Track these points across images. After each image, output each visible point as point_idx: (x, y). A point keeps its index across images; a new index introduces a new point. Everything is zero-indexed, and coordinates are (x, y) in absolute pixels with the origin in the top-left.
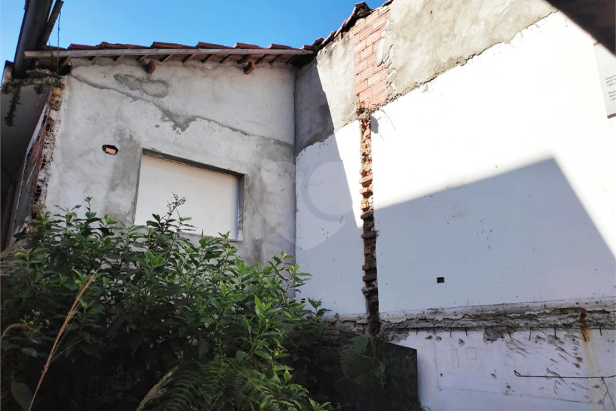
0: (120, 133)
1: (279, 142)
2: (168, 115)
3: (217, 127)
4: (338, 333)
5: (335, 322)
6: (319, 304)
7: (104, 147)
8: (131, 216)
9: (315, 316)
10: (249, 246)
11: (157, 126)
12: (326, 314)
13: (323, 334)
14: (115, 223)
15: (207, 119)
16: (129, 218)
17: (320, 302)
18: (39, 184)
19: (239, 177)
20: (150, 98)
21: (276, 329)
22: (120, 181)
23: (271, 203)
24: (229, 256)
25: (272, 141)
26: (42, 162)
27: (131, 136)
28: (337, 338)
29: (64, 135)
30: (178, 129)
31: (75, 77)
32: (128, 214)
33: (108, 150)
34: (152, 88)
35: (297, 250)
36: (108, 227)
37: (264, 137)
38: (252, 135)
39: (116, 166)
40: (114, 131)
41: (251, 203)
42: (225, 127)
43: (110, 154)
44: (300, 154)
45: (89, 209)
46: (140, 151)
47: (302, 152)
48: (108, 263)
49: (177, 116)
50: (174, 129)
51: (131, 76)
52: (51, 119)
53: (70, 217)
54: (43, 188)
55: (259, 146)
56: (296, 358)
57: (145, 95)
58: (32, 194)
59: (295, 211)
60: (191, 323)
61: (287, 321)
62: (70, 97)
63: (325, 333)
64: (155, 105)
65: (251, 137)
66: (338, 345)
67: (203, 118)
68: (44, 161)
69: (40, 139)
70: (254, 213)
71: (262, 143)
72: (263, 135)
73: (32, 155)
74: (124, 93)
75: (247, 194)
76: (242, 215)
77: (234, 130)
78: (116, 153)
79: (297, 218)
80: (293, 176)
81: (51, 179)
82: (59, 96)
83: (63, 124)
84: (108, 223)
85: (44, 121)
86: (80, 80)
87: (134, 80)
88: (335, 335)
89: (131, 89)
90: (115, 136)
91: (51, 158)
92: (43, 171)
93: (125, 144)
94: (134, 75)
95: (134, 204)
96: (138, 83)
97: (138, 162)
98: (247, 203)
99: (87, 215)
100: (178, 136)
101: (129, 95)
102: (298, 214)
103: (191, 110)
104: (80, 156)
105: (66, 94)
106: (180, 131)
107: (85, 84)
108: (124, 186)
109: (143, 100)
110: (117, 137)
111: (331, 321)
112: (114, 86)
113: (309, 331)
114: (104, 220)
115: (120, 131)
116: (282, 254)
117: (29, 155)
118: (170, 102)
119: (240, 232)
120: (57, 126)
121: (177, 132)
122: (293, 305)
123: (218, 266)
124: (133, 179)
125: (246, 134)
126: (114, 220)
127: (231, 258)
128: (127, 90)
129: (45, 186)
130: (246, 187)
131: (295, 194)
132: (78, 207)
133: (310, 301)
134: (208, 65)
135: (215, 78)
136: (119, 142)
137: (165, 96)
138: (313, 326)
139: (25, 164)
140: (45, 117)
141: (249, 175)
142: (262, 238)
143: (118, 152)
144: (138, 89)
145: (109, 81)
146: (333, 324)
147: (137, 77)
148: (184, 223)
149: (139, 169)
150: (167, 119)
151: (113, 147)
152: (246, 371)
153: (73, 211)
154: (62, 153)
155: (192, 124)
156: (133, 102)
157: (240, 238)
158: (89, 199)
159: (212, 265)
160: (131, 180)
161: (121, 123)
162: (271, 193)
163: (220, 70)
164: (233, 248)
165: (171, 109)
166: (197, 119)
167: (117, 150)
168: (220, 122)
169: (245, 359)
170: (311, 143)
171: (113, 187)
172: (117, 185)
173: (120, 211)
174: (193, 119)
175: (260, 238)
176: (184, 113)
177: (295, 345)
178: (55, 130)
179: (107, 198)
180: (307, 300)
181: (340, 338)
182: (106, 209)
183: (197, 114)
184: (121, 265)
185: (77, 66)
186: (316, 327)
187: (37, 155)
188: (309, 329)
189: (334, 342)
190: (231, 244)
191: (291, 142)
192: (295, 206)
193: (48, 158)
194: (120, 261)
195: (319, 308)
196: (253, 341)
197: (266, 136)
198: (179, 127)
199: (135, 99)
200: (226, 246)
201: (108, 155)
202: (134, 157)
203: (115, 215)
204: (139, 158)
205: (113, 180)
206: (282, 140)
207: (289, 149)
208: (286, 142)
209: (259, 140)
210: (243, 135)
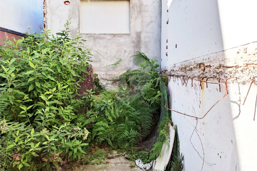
16: (78, 31)
18: (44, 23)
22: (72, 16)
32: (77, 29)
33: (66, 3)
39: (70, 10)
54: (46, 24)
78: (69, 4)
81: (48, 20)
92: (44, 18)
95: (79, 24)
97: (78, 5)
104: (56, 9)
108: (74, 17)
149: (79, 9)
154: (50, 9)
160: (76, 14)
167: (69, 2)
172: (71, 18)
173: (74, 28)
175: (139, 31)
193: (45, 13)
201: (66, 5)
202: (76, 3)
203: (72, 30)
204: (78, 4)
205: (69, 16)
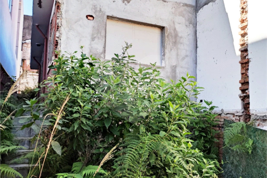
0: (95, 7)
1: (186, 5)
4: (223, 120)
5: (221, 114)
6: (211, 103)
7: (87, 16)
8: (103, 54)
9: (208, 110)
10: (168, 69)
11: (114, 2)
12: (215, 109)
13: (213, 120)
14: (96, 59)
16: (102, 56)
17: (211, 102)
18: (57, 39)
19: (162, 28)
21: (183, 120)
22: (96, 35)
23: (181, 43)
24: (156, 77)
25: (182, 4)
26: (57, 27)
27: (100, 8)
28: (222, 123)
29: (66, 11)
32: (102, 53)
33: (89, 18)
35: (198, 71)
36: (92, 62)
37: (176, 2)
38: (169, 2)
39: (93, 27)
40: (91, 6)
41: (169, 44)
43: (90, 20)
44: (199, 11)
45: (82, 53)
46: (105, 17)
47: (201, 10)
48: (94, 81)
50: (124, 2)
52: (58, 2)
53: (73, 58)
54: (59, 41)
55: (174, 9)
56: (197, 133)
58: (54, 45)
59: (197, 47)
60: (135, 115)
61: (189, 115)
63: (215, 120)
65: (169, 3)
66: (223, 127)
68: (58, 26)
69: (55, 15)
70: (171, 50)
71: (175, 6)
73: (52, 23)
75: (167, 39)
76: (164, 51)
78: (93, 19)
79: (198, 52)
80: (195, 25)
81: (62, 36)
83: (65, 5)
84: (92, 60)
85: (56, 4)
88: (221, 122)
90: (92, 9)
91: (61, 24)
92: (58, 32)
93: (97, 14)
95: (105, 47)
97: (105, 23)
98: (167, 44)
99: (82, 56)
100: (126, 6)
102: (198, 49)
104: (76, 23)
106: (127, 4)
108: (99, 38)
110: (93, 10)
111: (218, 114)
113: (205, 119)
114: (90, 58)
115: (95, 6)
116: (187, 75)
117: (51, 23)
119: (163, 61)
120: (62, 6)
121: (125, 4)
122: (193, 106)
123: (150, 82)
124: (103, 33)
126: (95, 58)
127: (157, 78)
129: (60, 40)
130: (166, 35)
131: (196, 37)
132: (76, 52)
133: (205, 101)
136: (94, 13)
138: (207, 116)
139: (50, 28)
140: (56, 2)
141: (168, 27)
142: (176, 65)
143: (94, 19)
146: (220, 115)
148: (131, 58)
149: (106, 27)
151: (91, 16)
152: (165, 142)
153: (74, 54)
154: (66, 21)
157: (163, 65)
158: (82, 47)
159: (147, 82)
160: (102, 34)
161: (95, 2)
162: (181, 37)
164: (158, 72)
167: (94, 18)
169: (165, 135)
170: (206, 4)
171: (93, 39)
172: (95, 37)
173: (98, 52)
175: (174, 64)
177: (197, 126)
178: (62, 9)
179: (90, 45)
180: (203, 101)
181: (224, 123)
182: (91, 51)
184: (100, 82)
186: (209, 117)
187: (54, 24)
188: (205, 117)
189: (220, 125)
190: (158, 70)
191: (194, 4)
192: (197, 44)
193: (60, 25)
194: (100, 79)
195: (211, 106)
196: (169, 126)
197: (178, 1)
198: (126, 1)
200: (154, 70)
201: (89, 21)
202: (103, 21)
203: (95, 54)
204: (105, 21)
205: (93, 35)
206: (188, 3)
207: (192, 9)
208: (190, 4)
209: (173, 4)
210: (164, 2)
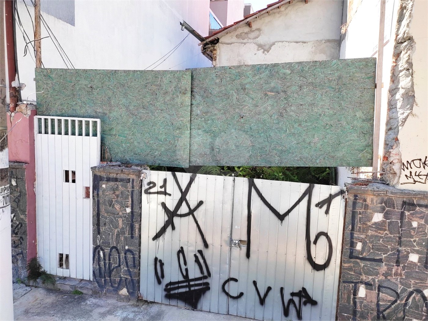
1: (329, 41)
2: (260, 46)
3: (287, 44)
11: (255, 54)
15: (280, 42)
20: (252, 41)
25: (324, 41)
27: (244, 62)
30: (265, 52)
31: (221, 43)
34: (252, 35)
37: (317, 40)
38: (309, 42)
40: (237, 62)
42: (292, 42)
44: (341, 46)
49: (265, 46)
50: (264, 53)
51: (243, 32)
55: (314, 48)
57: (249, 40)
62: (220, 53)
64: (254, 43)
65: (309, 43)
67: (279, 42)
71: (316, 45)
72: (317, 39)
74: (240, 43)
77: (297, 42)
82: (216, 54)
86: (223, 44)
87: (244, 34)
89: (243, 40)
94: (244, 31)
96: (246, 35)
100: (265, 56)
101: (242, 43)
103: (272, 40)
105: (218, 51)
106: (267, 53)
107: (225, 45)
109: (249, 43)
112: (236, 41)
115: (239, 62)
118: (262, 40)
125: (305, 43)
128: (242, 41)
134: (282, 9)
135: (287, 14)
137: (259, 37)
144: (246, 38)
145: (234, 39)
147: (246, 32)
150: (260, 49)
155: (273, 48)
156: (245, 46)
161: (240, 58)
163: (289, 8)
165: (262, 43)
166: (276, 43)
168: (289, 41)
174: (274, 44)
176: (269, 42)
183: (276, 41)
185: (221, 37)
191: (338, 37)
197: (319, 39)
198: (266, 51)
199: (245, 44)
206: (331, 38)
207: (336, 43)
208: (334, 39)
209: (314, 44)
210: (303, 44)
